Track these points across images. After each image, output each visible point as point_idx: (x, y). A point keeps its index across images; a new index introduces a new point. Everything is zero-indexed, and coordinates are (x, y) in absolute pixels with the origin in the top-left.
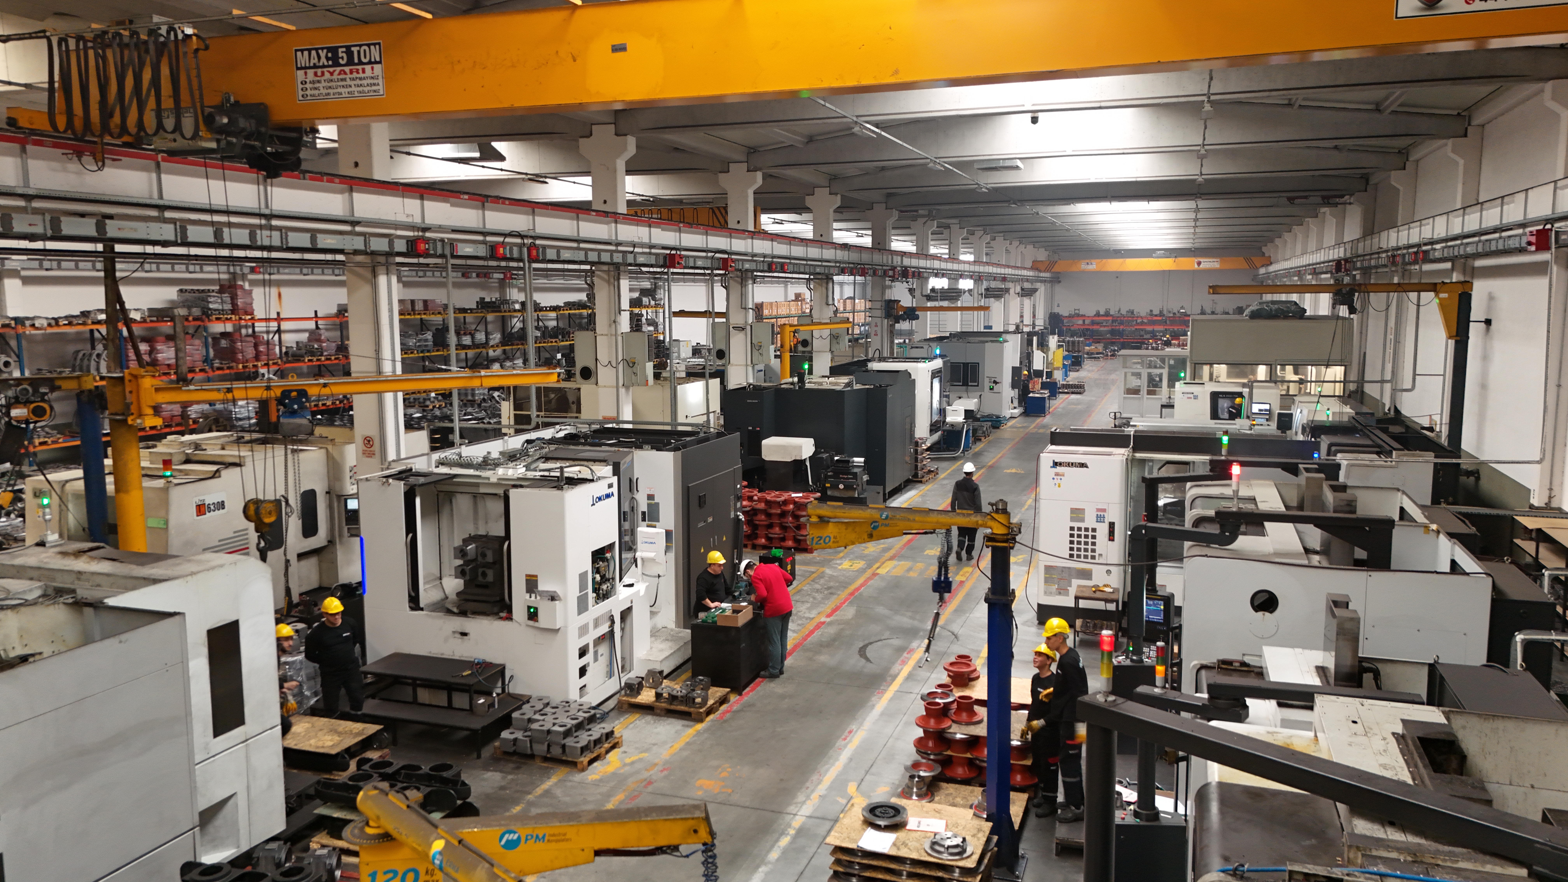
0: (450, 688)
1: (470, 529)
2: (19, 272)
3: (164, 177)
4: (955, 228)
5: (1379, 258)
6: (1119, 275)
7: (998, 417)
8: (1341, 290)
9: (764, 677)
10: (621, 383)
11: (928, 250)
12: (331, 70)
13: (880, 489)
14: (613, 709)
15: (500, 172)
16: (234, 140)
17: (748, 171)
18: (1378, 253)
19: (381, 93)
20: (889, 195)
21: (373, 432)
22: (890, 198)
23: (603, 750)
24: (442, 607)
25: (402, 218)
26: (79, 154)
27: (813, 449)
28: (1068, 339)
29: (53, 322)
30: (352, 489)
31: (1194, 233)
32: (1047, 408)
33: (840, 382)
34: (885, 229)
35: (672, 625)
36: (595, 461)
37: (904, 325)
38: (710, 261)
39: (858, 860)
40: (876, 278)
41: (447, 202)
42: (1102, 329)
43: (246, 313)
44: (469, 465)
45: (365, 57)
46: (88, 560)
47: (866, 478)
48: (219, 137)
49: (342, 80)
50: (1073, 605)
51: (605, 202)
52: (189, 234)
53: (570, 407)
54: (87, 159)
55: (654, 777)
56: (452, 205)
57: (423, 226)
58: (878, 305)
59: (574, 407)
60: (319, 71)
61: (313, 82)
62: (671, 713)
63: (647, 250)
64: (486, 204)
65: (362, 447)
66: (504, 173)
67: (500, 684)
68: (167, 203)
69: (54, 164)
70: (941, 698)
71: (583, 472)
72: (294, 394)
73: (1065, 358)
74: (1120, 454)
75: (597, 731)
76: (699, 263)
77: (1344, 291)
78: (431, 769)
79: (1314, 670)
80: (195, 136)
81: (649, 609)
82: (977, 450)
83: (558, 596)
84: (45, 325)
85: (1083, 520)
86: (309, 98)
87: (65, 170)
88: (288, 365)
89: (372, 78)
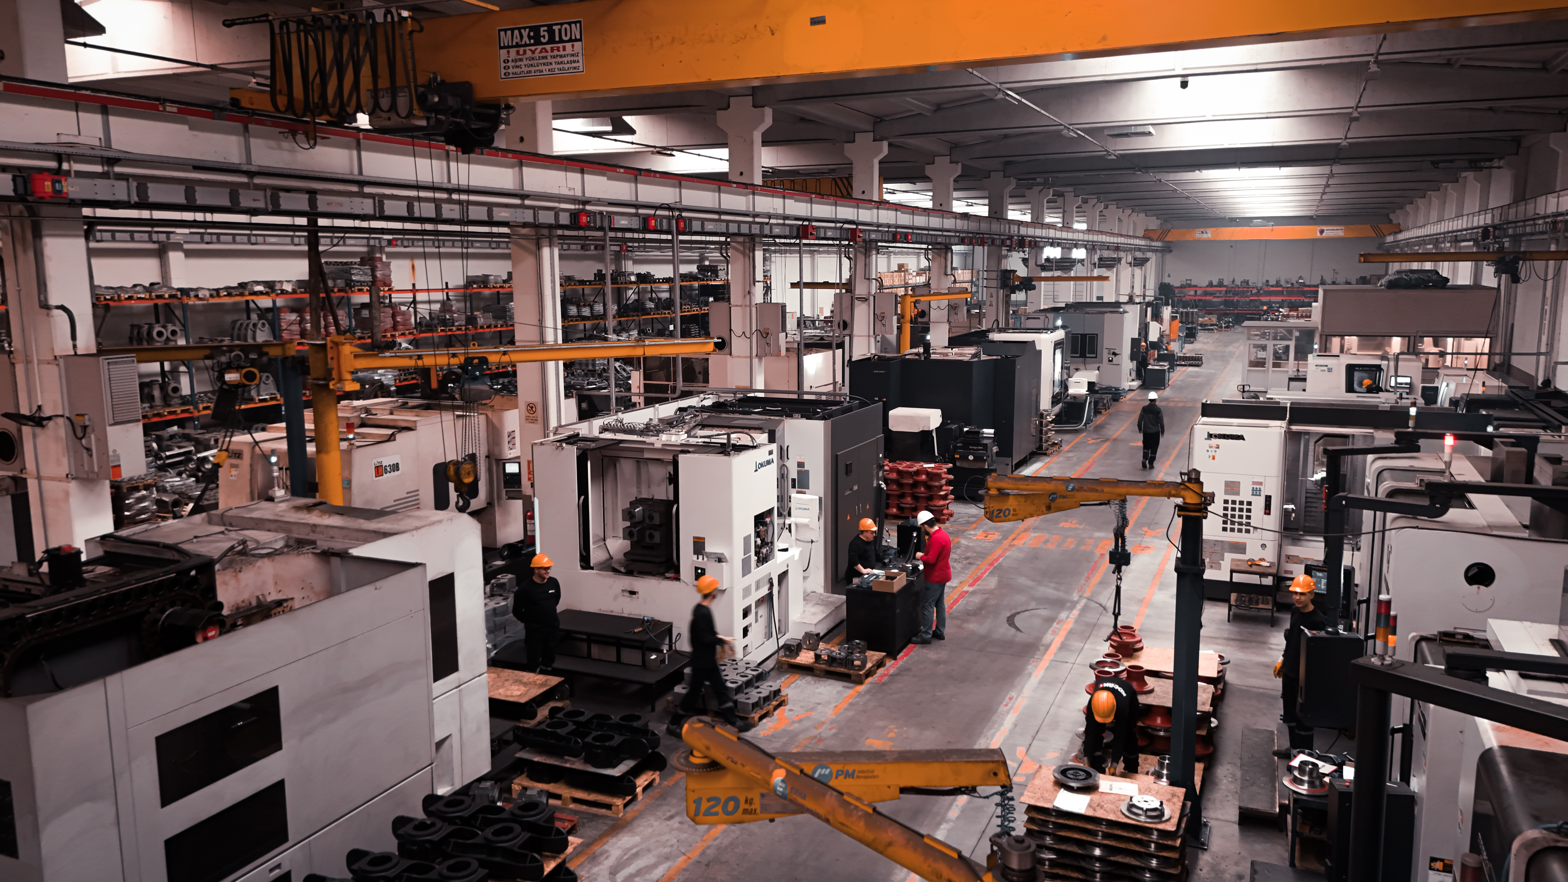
0: (619, 643)
1: (633, 494)
2: (182, 245)
3: (364, 154)
4: (1070, 196)
5: (1535, 225)
6: (1233, 245)
7: (1117, 389)
8: (1504, 258)
9: (916, 643)
10: (754, 353)
11: (1043, 219)
12: (533, 48)
13: (1008, 460)
14: (772, 669)
15: (630, 146)
16: (443, 118)
17: (874, 140)
18: (1534, 219)
19: (581, 70)
20: (1007, 163)
21: (536, 399)
22: (1008, 167)
23: (771, 707)
24: (609, 566)
25: (565, 192)
26: (294, 134)
27: (940, 420)
28: (1181, 310)
29: (214, 293)
30: (510, 454)
31: (1321, 200)
32: (1166, 381)
33: (967, 353)
34: (1003, 198)
35: (820, 590)
36: (750, 428)
37: (1019, 296)
38: (838, 232)
39: (1053, 820)
40: (993, 248)
41: (603, 175)
42: (1215, 300)
43: (385, 285)
44: (631, 431)
45: (566, 35)
46: (320, 514)
47: (995, 449)
48: (429, 115)
49: (543, 58)
50: (1228, 580)
51: (741, 174)
52: (385, 208)
53: (696, 377)
54: (301, 137)
55: (824, 735)
56: (609, 179)
57: (584, 199)
58: (994, 275)
59: (701, 377)
60: (521, 50)
61: (515, 61)
62: (830, 675)
63: (781, 221)
64: (639, 177)
65: (524, 412)
66: (635, 146)
67: (667, 641)
68: (367, 179)
69: (272, 143)
70: (1111, 667)
71: (742, 438)
72: (476, 361)
73: (1180, 330)
74: (1277, 428)
75: (765, 689)
76: (830, 234)
77: (1507, 259)
78: (621, 719)
79: (1549, 643)
80: (410, 115)
81: (801, 574)
82: (1098, 423)
83: (725, 558)
84: (208, 295)
85: (1238, 494)
86: (511, 76)
87: (280, 148)
88: (422, 335)
89: (573, 55)
